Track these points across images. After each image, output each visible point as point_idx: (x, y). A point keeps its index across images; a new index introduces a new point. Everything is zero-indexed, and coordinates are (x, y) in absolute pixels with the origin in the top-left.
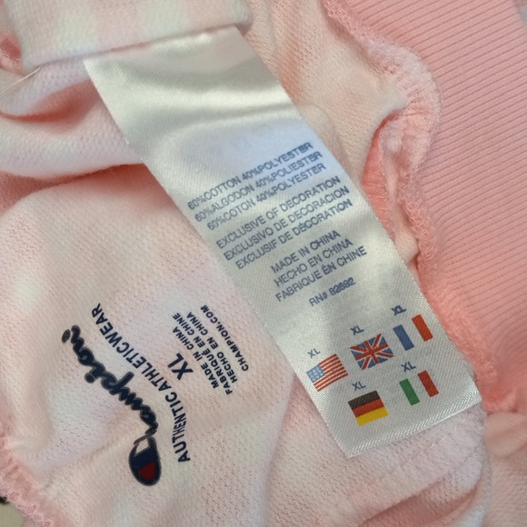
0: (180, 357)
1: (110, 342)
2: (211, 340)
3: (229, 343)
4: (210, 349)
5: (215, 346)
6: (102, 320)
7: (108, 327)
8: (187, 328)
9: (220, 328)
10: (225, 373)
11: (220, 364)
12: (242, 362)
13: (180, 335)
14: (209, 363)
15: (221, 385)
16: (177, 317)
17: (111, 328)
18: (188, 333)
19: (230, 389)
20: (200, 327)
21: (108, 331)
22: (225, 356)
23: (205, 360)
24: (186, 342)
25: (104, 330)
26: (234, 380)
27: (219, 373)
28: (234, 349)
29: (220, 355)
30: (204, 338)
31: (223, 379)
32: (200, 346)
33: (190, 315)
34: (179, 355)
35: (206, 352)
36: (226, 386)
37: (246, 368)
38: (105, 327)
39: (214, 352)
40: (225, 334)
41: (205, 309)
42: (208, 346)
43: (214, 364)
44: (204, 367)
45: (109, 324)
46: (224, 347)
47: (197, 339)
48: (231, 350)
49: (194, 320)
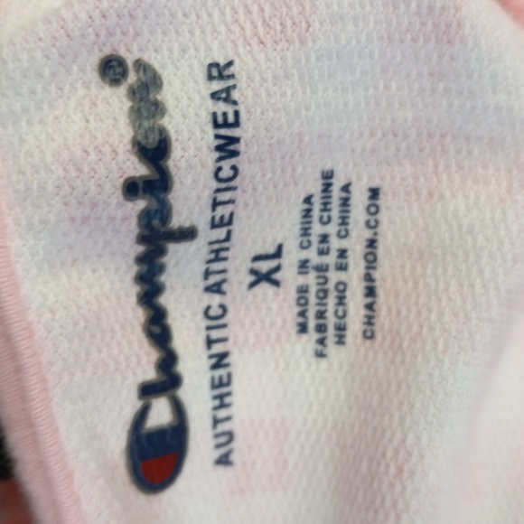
0: (278, 253)
1: (218, 148)
2: (343, 253)
3: (369, 278)
4: (332, 267)
5: (342, 268)
6: (224, 96)
7: (231, 119)
8: (326, 207)
9: (372, 243)
10: (331, 320)
11: (331, 301)
12: (370, 321)
13: (307, 213)
14: (313, 290)
15: (313, 335)
16: (328, 176)
17: (236, 124)
18: (321, 218)
19: (325, 351)
20: (344, 221)
21: (226, 125)
22: (348, 293)
23: (311, 279)
24: (305, 232)
25: (220, 119)
26: (341, 341)
27: (321, 315)
28: (371, 292)
29: (341, 287)
30: (335, 244)
31: (321, 328)
32: (322, 252)
33: (346, 188)
34: (280, 248)
35: (321, 269)
36: (321, 342)
37: (369, 335)
38: (225, 114)
39: (334, 277)
40: (371, 258)
41: (374, 193)
42: (331, 259)
43: (321, 295)
44: (303, 291)
45: (237, 114)
46: (354, 278)
47: (324, 238)
48: (364, 291)
49: (345, 202)
